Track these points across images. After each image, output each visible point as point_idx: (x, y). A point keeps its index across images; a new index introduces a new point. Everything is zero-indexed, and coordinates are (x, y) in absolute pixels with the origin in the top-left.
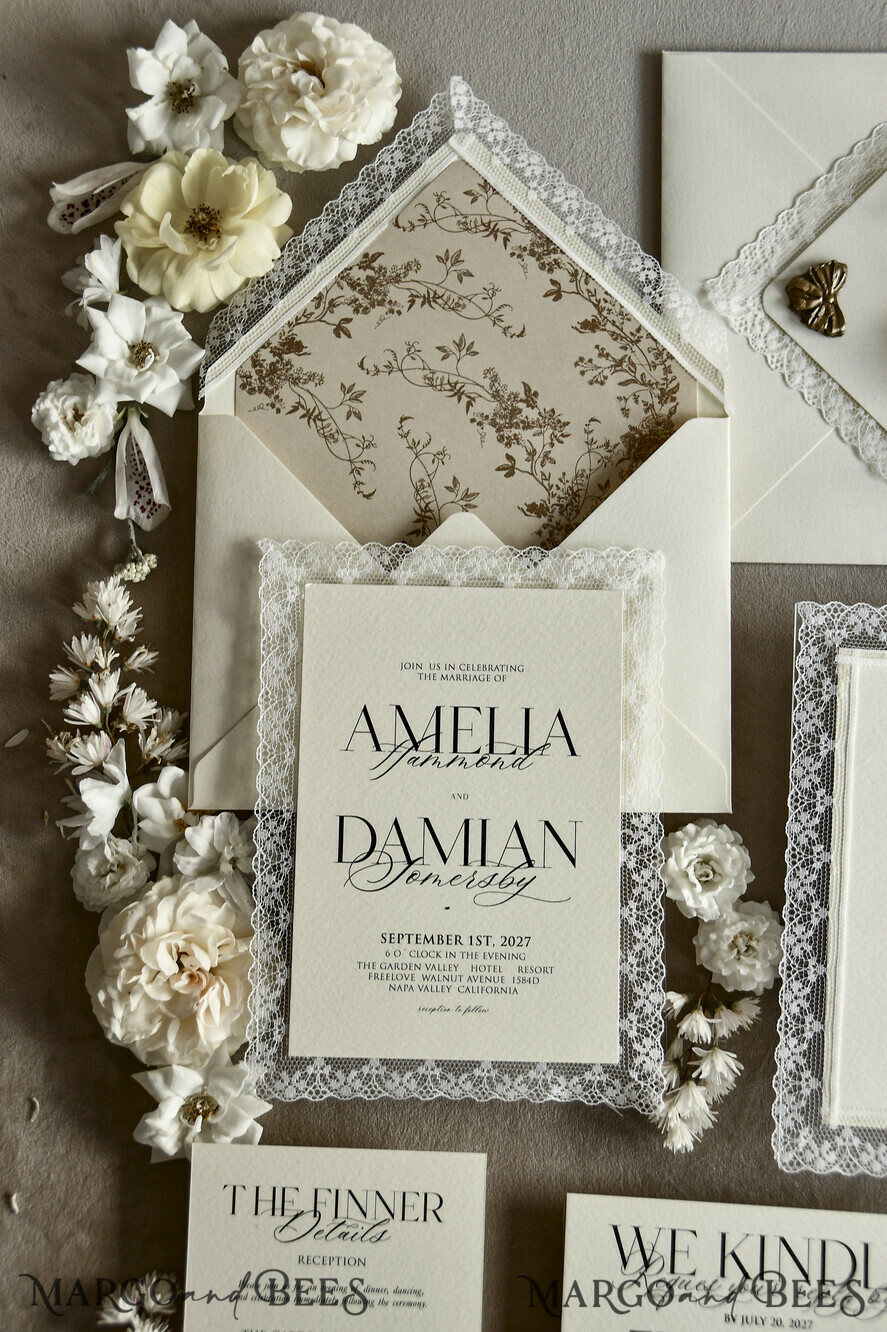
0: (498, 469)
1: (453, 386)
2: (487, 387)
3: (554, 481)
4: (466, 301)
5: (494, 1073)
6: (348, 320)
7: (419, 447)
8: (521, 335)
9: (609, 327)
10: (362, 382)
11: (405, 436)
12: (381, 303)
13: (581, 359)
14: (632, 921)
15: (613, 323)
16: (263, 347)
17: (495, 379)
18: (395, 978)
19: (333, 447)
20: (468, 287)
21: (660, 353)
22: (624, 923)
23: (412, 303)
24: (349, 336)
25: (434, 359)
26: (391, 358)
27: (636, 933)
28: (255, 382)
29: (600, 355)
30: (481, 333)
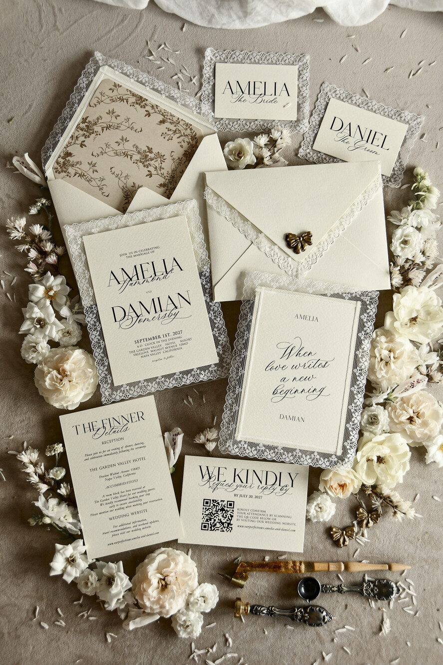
0: (147, 176)
1: (124, 153)
2: (135, 151)
3: (165, 175)
4: (120, 125)
5: (181, 375)
6: (84, 141)
7: (119, 176)
8: (141, 131)
9: (168, 121)
10: (94, 160)
11: (114, 173)
12: (93, 133)
13: (163, 133)
14: (213, 318)
15: (170, 119)
16: (59, 157)
17: (137, 147)
18: (142, 353)
19: (91, 183)
20: (119, 120)
21: (187, 125)
22: (210, 319)
23: (103, 130)
24: (86, 146)
25: (115, 146)
26: (101, 150)
27: (215, 321)
28: (60, 170)
29: (168, 130)
30: (128, 134)
